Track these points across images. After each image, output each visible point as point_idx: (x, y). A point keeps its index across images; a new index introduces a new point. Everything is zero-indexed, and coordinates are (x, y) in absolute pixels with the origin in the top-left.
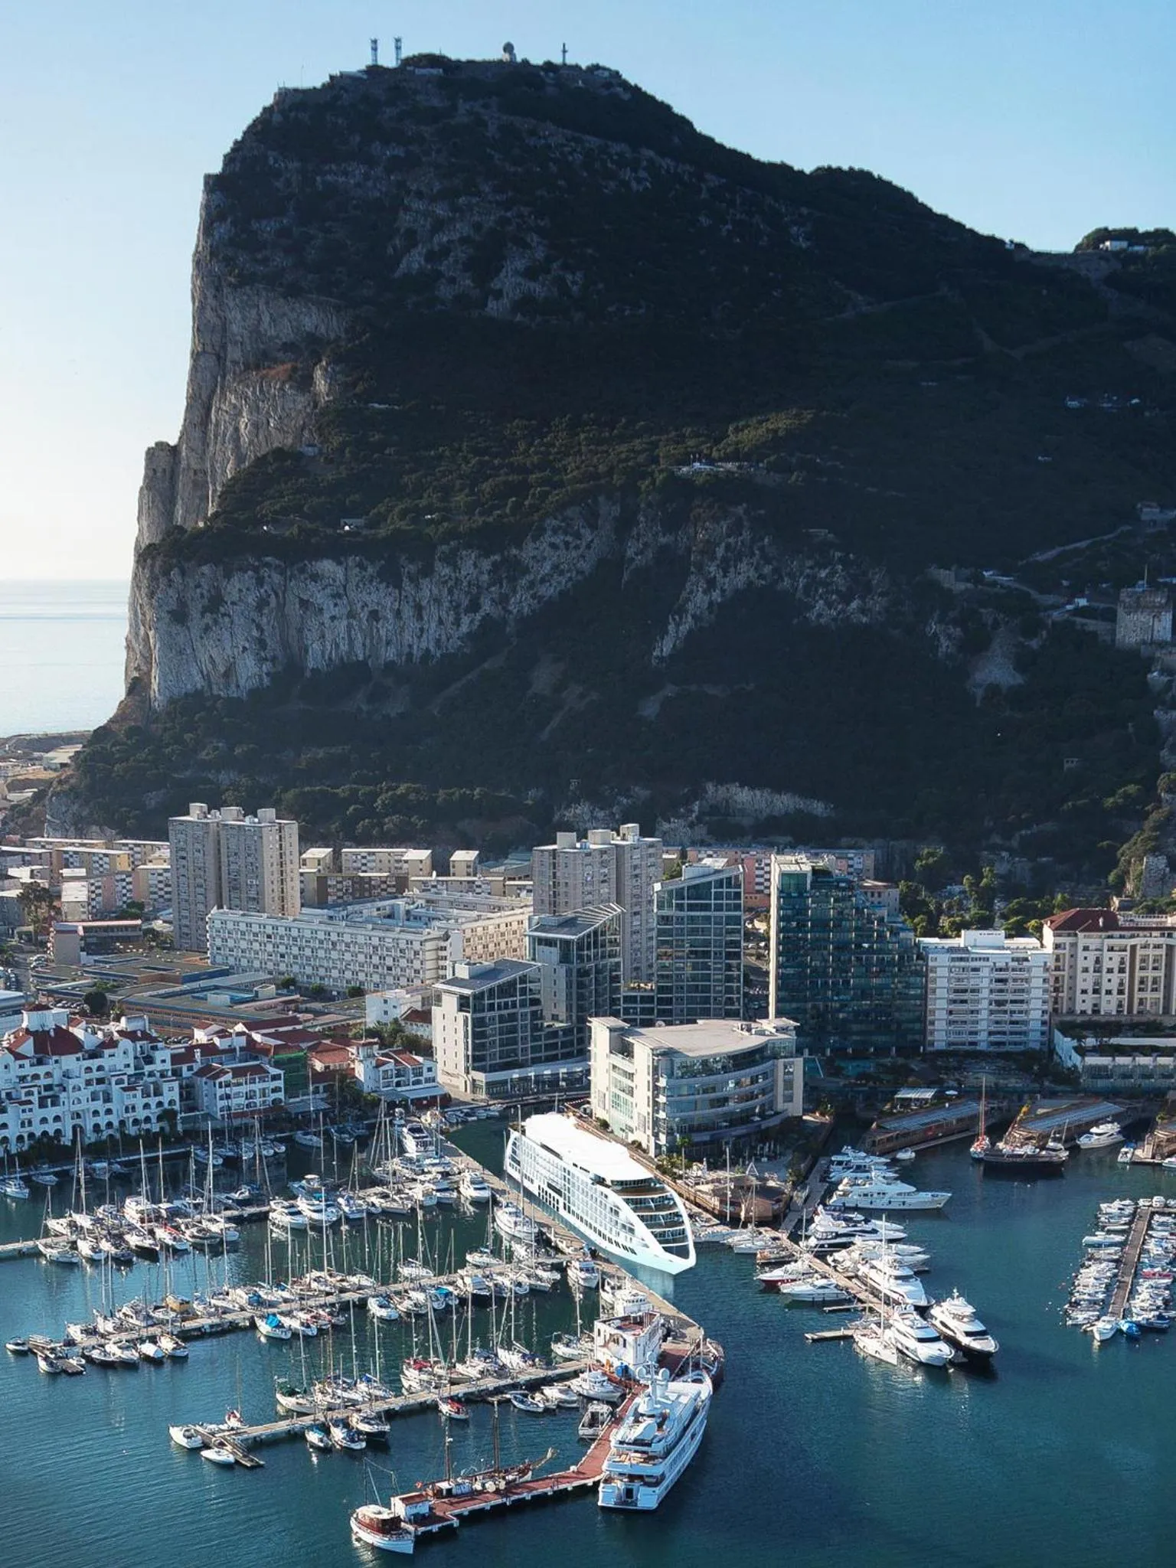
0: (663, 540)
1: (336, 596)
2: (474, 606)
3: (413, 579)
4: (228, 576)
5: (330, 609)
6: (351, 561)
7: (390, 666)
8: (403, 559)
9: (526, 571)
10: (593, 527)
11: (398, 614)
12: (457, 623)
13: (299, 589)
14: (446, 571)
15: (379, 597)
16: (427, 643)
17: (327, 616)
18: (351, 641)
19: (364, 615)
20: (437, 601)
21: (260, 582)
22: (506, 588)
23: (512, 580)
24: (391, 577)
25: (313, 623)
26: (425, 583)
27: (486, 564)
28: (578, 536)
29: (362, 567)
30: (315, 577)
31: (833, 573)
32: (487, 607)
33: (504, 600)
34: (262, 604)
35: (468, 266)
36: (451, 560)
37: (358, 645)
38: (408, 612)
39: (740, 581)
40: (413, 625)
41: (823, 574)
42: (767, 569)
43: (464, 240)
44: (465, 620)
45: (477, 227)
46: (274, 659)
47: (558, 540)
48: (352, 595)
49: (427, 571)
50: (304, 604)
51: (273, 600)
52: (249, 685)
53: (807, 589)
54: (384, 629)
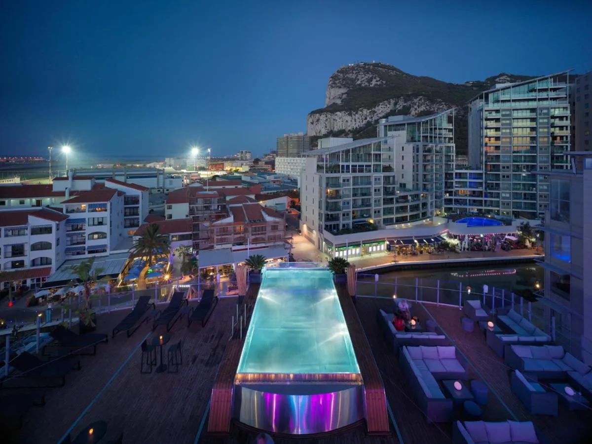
0: (404, 104)
1: (340, 118)
2: (366, 119)
3: (354, 115)
4: (321, 115)
5: (338, 120)
6: (343, 112)
7: (349, 130)
8: (352, 112)
9: (376, 112)
10: (389, 104)
11: (351, 121)
12: (362, 122)
13: (334, 117)
14: (361, 113)
15: (349, 118)
16: (357, 126)
17: (338, 121)
18: (342, 126)
19: (345, 121)
20: (359, 118)
21: (326, 116)
22: (372, 116)
23: (374, 114)
24: (350, 114)
25: (336, 123)
26: (356, 115)
27: (368, 111)
28: (386, 106)
29: (345, 113)
30: (336, 115)
31: (443, 107)
32: (368, 119)
33: (372, 118)
34: (326, 120)
35: (367, 82)
36: (362, 111)
37: (344, 126)
38: (353, 120)
39: (422, 109)
40: (354, 123)
41: (441, 107)
42: (428, 107)
43: (367, 79)
44: (364, 121)
45: (369, 77)
46: (328, 130)
47: (383, 106)
48: (343, 118)
49: (357, 113)
50: (334, 120)
51: (329, 120)
52: (324, 133)
53: (437, 110)
54: (349, 123)
